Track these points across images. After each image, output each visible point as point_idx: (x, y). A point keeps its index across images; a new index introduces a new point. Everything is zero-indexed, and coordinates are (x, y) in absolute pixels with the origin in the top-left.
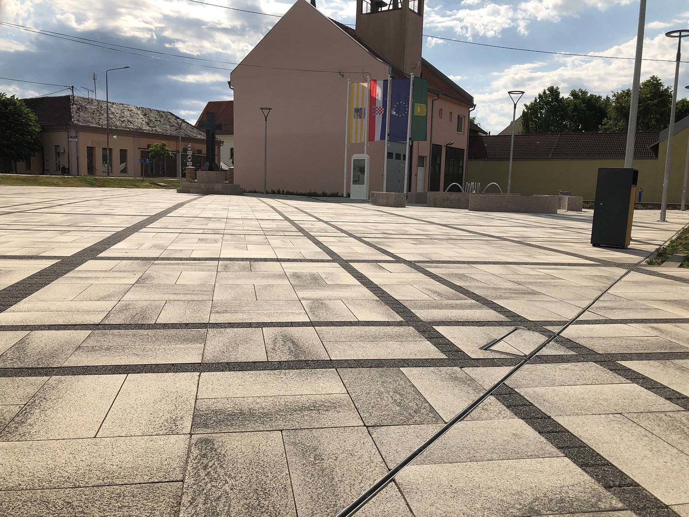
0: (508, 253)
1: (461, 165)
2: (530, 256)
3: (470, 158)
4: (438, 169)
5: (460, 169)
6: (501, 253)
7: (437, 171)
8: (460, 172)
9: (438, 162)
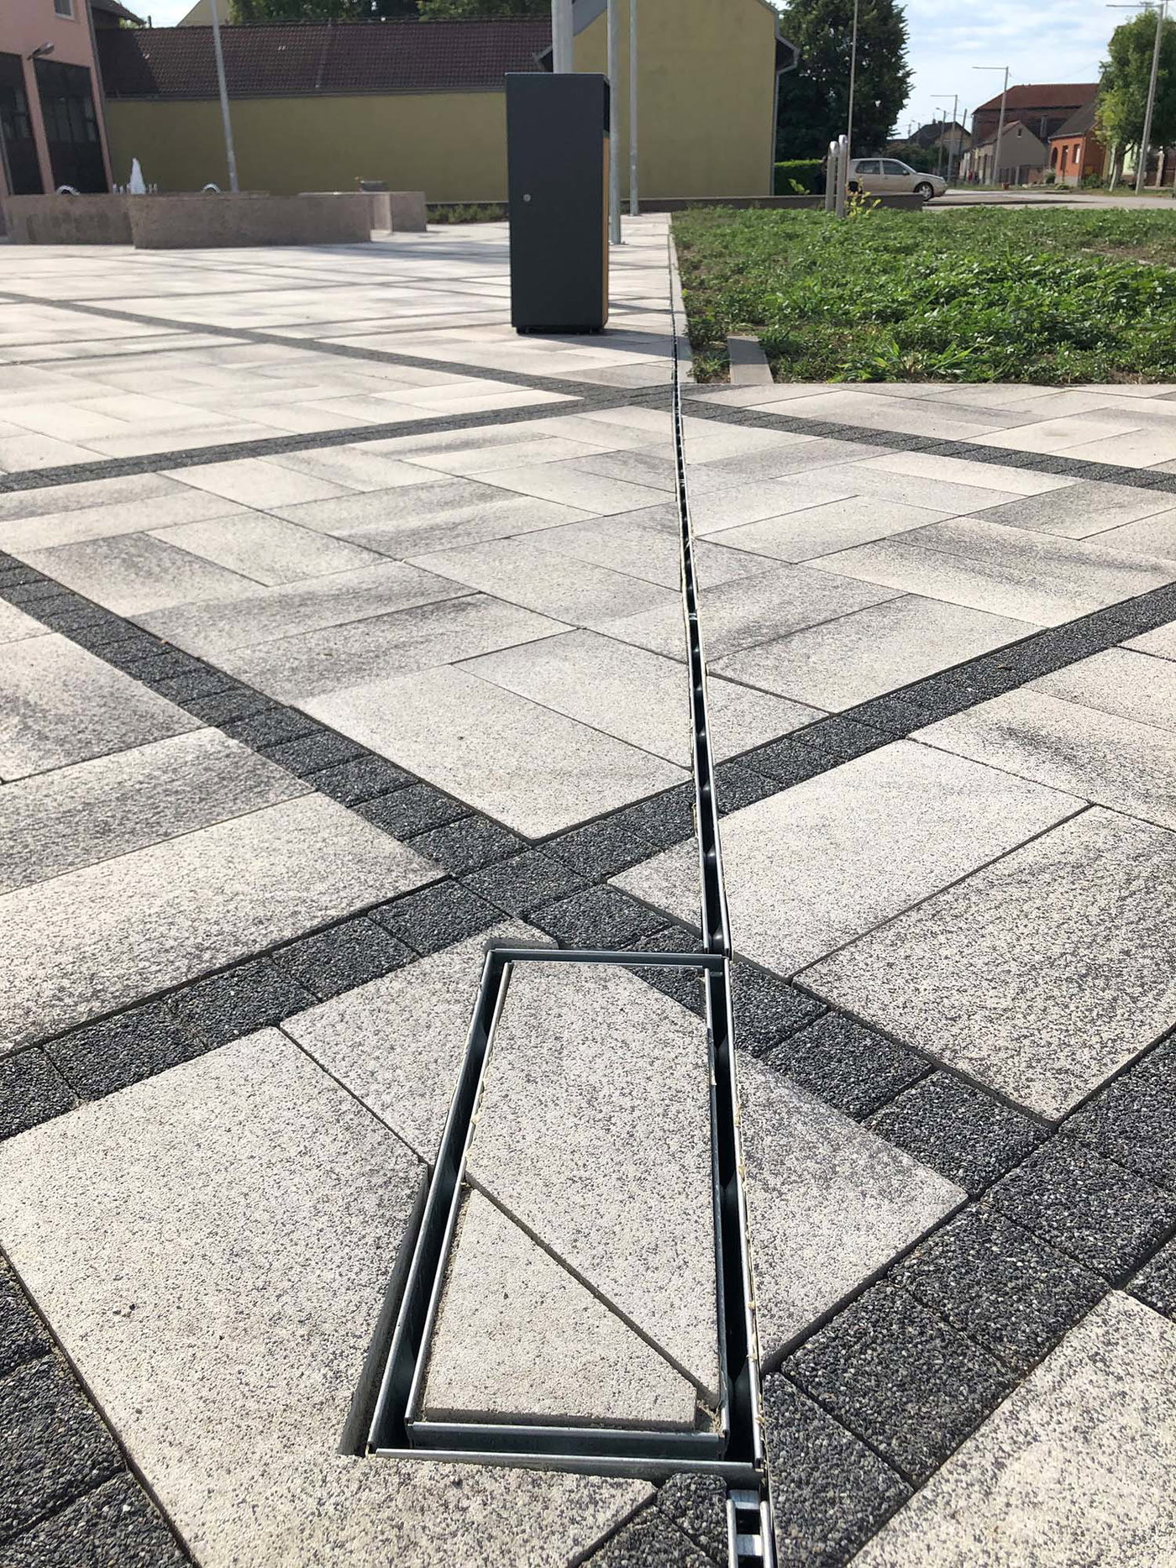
0: (291, 394)
1: (89, 114)
2: (364, 398)
3: (110, 92)
4: (24, 129)
5: (90, 126)
6: (265, 395)
7: (25, 135)
8: (92, 137)
9: (21, 109)
